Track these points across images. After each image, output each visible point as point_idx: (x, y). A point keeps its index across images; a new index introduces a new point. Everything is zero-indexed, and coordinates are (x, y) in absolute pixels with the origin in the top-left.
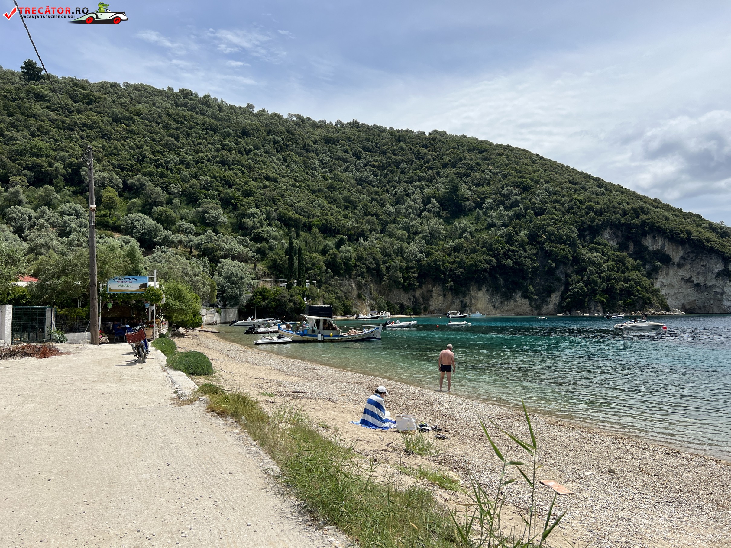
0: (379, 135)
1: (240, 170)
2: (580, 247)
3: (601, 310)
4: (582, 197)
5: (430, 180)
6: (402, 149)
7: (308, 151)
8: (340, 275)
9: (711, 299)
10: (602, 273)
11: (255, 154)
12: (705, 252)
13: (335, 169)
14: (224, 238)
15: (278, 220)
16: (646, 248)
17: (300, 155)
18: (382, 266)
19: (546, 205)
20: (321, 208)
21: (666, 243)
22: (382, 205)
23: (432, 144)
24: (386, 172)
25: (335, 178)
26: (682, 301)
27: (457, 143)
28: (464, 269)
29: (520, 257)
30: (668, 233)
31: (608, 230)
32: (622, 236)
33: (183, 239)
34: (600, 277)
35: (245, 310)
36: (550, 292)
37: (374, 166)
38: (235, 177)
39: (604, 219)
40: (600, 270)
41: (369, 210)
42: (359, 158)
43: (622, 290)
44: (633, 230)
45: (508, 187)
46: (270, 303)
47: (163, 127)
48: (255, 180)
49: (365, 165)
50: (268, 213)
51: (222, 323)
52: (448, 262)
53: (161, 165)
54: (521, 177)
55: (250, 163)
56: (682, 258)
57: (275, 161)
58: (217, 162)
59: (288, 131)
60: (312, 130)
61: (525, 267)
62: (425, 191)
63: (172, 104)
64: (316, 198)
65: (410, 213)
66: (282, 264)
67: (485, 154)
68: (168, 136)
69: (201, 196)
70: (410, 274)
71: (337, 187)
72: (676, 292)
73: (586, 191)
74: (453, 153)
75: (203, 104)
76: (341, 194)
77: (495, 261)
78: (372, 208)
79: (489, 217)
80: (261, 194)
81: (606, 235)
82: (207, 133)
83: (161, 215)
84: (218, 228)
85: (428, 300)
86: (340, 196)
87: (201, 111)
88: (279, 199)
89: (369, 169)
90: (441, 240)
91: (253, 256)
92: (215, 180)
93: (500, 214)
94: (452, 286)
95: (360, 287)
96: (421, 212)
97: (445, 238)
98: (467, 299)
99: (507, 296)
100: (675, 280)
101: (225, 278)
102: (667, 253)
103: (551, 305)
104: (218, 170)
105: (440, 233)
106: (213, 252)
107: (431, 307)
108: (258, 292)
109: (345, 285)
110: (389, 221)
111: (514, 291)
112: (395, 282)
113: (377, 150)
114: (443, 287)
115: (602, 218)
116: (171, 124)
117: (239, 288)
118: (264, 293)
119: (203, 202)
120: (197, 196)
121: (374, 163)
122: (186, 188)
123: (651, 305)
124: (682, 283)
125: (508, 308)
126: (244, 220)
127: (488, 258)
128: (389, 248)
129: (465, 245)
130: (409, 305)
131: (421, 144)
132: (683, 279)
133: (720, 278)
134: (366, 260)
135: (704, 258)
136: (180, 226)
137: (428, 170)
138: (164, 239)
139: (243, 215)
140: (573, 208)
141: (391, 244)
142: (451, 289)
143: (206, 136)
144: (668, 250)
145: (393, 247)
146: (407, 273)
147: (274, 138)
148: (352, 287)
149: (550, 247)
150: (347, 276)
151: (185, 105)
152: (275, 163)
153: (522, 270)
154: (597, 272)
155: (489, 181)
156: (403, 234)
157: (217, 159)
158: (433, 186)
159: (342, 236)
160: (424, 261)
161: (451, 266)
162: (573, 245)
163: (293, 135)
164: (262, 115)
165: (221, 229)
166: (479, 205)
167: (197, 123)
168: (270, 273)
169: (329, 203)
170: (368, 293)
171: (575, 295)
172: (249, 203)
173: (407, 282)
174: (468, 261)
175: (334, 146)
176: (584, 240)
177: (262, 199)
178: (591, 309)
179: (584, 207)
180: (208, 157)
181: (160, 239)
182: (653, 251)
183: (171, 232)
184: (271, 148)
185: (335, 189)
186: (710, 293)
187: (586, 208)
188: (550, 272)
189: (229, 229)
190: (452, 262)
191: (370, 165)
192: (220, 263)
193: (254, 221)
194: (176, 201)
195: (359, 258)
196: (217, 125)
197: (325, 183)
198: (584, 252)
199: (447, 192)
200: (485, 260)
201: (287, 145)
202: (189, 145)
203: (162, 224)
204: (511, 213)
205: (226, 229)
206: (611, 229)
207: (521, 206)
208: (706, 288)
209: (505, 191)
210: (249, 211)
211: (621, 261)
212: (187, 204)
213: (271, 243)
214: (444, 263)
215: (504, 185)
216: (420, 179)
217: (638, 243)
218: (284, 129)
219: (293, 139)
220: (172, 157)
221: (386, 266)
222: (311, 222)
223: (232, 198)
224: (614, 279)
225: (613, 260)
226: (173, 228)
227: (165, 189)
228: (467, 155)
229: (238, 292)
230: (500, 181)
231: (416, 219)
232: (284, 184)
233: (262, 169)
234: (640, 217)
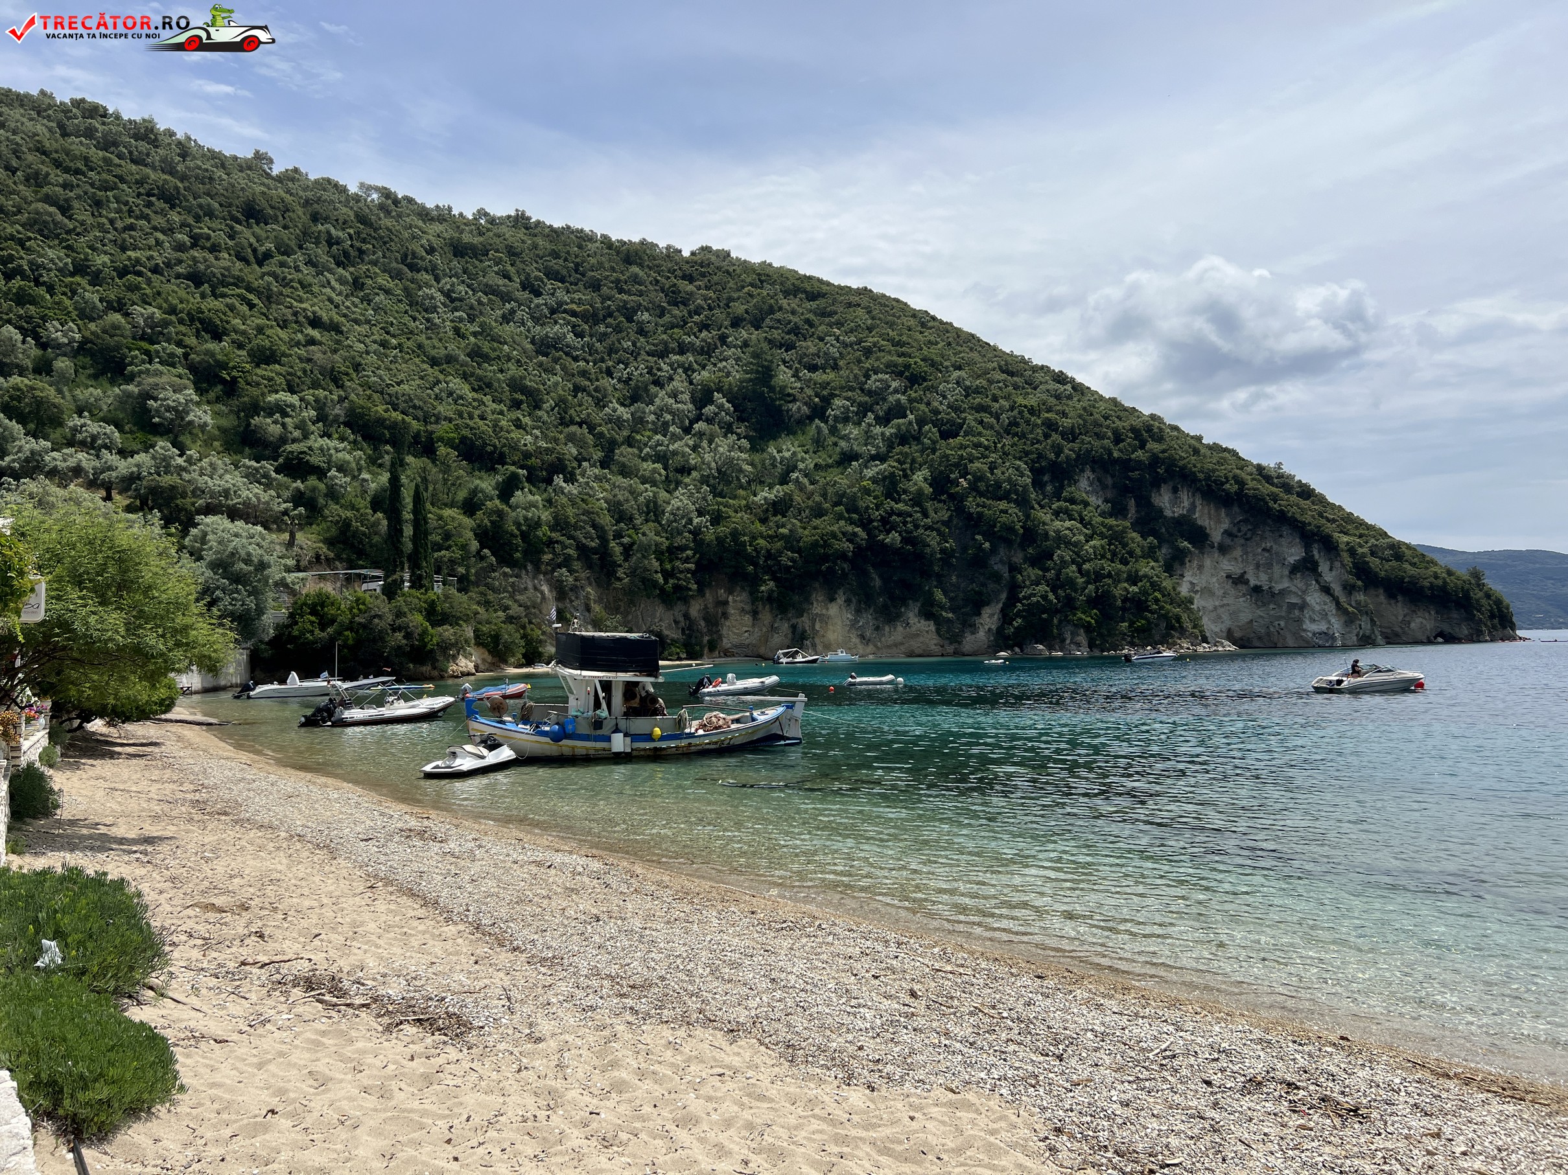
0: (580, 247)
1: (243, 299)
2: (1036, 506)
3: (1085, 643)
4: (1032, 401)
5: (707, 351)
6: (636, 280)
7: (413, 268)
8: (512, 564)
9: (1280, 618)
10: (1084, 562)
11: (282, 264)
12: (1269, 521)
13: (481, 313)
14: (205, 463)
15: (346, 424)
16: (1161, 511)
17: (397, 275)
18: (612, 544)
19: (963, 415)
20: (455, 401)
21: (1198, 502)
22: (600, 403)
23: (703, 275)
24: (602, 328)
25: (484, 332)
26: (1228, 623)
27: (759, 274)
28: (799, 551)
29: (917, 527)
30: (1200, 481)
31: (1088, 473)
32: (1114, 486)
33: (84, 464)
34: (1080, 571)
35: (268, 653)
36: (978, 604)
37: (574, 314)
38: (229, 313)
39: (1080, 450)
40: (1079, 556)
41: (572, 411)
42: (538, 294)
43: (1125, 600)
44: (1135, 474)
45: (880, 376)
46: (339, 633)
47: (27, 180)
48: (284, 325)
49: (553, 311)
50: (320, 406)
51: (206, 691)
52: (764, 538)
53: (19, 271)
54: (903, 355)
55: (269, 284)
56: (1227, 533)
57: (333, 283)
58: (178, 276)
59: (362, 219)
60: (420, 223)
61: (928, 550)
62: (696, 377)
63: (50, 130)
64: (441, 377)
65: (666, 425)
66: (364, 534)
67: (821, 302)
68: (39, 200)
69: (136, 357)
70: (678, 563)
71: (493, 355)
72: (1217, 603)
73: (1035, 389)
74: (751, 296)
75: (137, 137)
76: (501, 371)
77: (864, 535)
78: (578, 409)
79: (842, 438)
80: (300, 358)
81: (1084, 484)
82: (149, 205)
83: (19, 399)
84: (185, 439)
85: (717, 624)
86: (500, 375)
87: (130, 153)
88: (347, 374)
89: (564, 319)
90: (741, 487)
91: (285, 513)
92: (173, 318)
93: (866, 433)
94: (773, 591)
95: (561, 593)
96: (692, 423)
97: (749, 483)
98: (804, 622)
99: (889, 615)
100: (1214, 580)
101: (214, 566)
102: (1199, 522)
103: (981, 634)
104: (182, 293)
105: (741, 470)
106: (173, 498)
107: (725, 641)
108: (305, 604)
109: (526, 589)
110: (620, 439)
111: (904, 602)
112: (644, 580)
113: (579, 280)
114: (751, 594)
115: (1076, 446)
116: (48, 174)
117: (255, 592)
118: (323, 606)
119: (141, 372)
120: (124, 357)
121: (574, 307)
122: (92, 333)
123: (1182, 632)
124: (1229, 585)
125: (891, 641)
126: (256, 421)
127: (850, 529)
128: (627, 501)
129: (798, 498)
130: (675, 636)
131: (679, 273)
132: (1229, 577)
133: (1298, 575)
134: (576, 527)
135: (1268, 534)
136: (75, 430)
137: (700, 331)
138: (27, 460)
139: (255, 408)
140: (1017, 425)
141: (632, 493)
142: (770, 599)
143: (147, 211)
144: (1201, 516)
145: (636, 499)
146: (671, 561)
147: (328, 232)
148: (542, 593)
149: (978, 505)
150: (529, 567)
151: (89, 133)
152: (333, 289)
153: (920, 556)
154: (1073, 562)
155: (835, 360)
156: (654, 471)
157: (180, 269)
158: (715, 365)
159: (513, 468)
160: (710, 534)
161: (769, 546)
162: (1023, 502)
163: (375, 230)
164: (293, 180)
165: (194, 442)
166: (819, 412)
167: (122, 179)
168: (332, 555)
169: (474, 390)
170: (581, 608)
171: (1033, 611)
172: (270, 379)
173: (671, 581)
174: (807, 535)
175: (477, 263)
176: (1043, 493)
177: (305, 371)
178: (1064, 640)
179: (1039, 422)
180: (153, 262)
181: (14, 461)
182: (1173, 518)
183: (49, 444)
184: (321, 253)
185: (486, 358)
186: (1280, 606)
187: (1043, 424)
188: (979, 562)
189: (216, 444)
190: (770, 537)
191: (565, 311)
192: (195, 525)
193: (284, 425)
194: (63, 364)
195: (559, 524)
196: (177, 188)
197: (459, 343)
198: (1047, 518)
199: (750, 380)
200: (844, 534)
201: (361, 252)
202: (100, 226)
203: (22, 421)
204: (889, 431)
205: (208, 443)
206: (1093, 471)
207: (911, 417)
208: (1273, 595)
209: (873, 383)
210: (272, 398)
211: (1116, 537)
212: (95, 377)
213: (332, 478)
214: (754, 538)
215: (868, 370)
216: (682, 350)
217: (1144, 503)
218: (351, 214)
219: (374, 238)
220: (51, 253)
221: (622, 544)
222: (432, 432)
223: (223, 366)
224: (1109, 575)
225: (1102, 536)
226: (57, 434)
227: (31, 331)
228: (784, 303)
229: (251, 603)
230: (859, 361)
231: (681, 439)
232: (356, 340)
233: (301, 301)
234: (1148, 446)
